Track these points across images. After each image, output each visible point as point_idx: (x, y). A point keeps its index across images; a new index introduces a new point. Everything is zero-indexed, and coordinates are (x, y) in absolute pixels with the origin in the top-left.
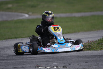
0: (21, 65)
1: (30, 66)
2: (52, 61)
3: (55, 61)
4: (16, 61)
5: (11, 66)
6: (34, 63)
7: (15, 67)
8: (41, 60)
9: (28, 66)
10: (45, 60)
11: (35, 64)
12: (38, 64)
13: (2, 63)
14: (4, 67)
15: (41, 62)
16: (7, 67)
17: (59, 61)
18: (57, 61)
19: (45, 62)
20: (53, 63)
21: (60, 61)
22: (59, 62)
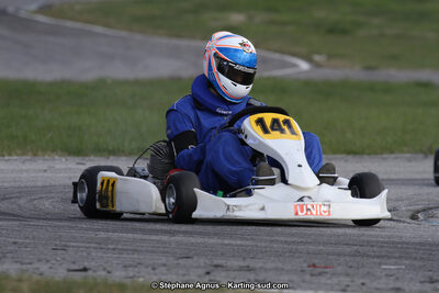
0: (244, 259)
1: (280, 265)
2: (378, 257)
3: (389, 258)
4: (226, 242)
5: (202, 261)
6: (298, 257)
7: (216, 266)
8: (330, 249)
9: (270, 265)
10: (348, 249)
11: (305, 261)
12: (316, 261)
13: (165, 242)
14: (171, 259)
15: (330, 257)
16: (182, 261)
17: (406, 259)
18: (400, 257)
19: (347, 258)
20: (380, 264)
21: (415, 259)
22: (407, 262)
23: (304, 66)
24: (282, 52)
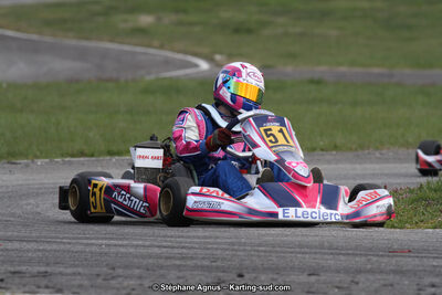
23: (204, 65)
24: (186, 52)
